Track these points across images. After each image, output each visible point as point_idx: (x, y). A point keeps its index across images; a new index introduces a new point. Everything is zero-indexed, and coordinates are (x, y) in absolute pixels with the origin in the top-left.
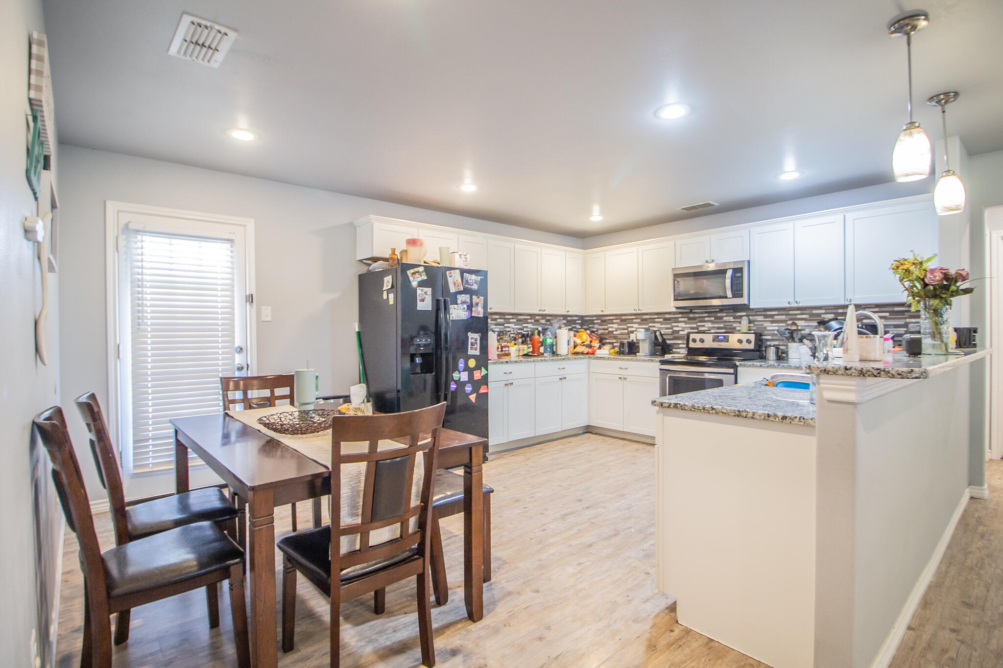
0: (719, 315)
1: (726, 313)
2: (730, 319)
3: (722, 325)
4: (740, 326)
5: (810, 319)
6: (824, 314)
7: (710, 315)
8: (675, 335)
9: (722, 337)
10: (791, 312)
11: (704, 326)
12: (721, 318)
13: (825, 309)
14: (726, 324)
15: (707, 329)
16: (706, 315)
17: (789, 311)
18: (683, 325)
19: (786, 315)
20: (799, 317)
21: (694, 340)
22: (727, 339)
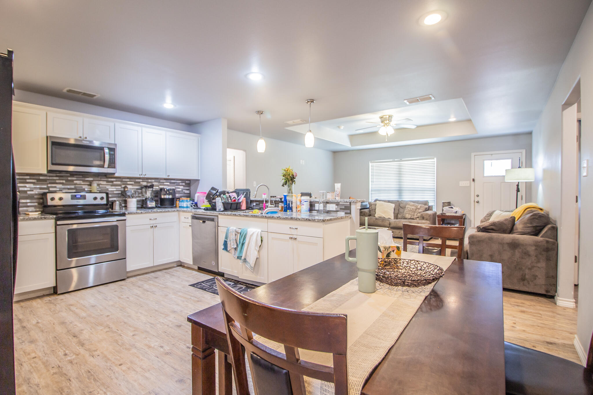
0: (69, 178)
1: (76, 177)
2: (81, 182)
3: (73, 187)
4: (91, 188)
5: (135, 184)
6: (141, 182)
9: (79, 196)
10: (124, 180)
11: (55, 187)
12: (73, 181)
13: (142, 179)
14: (77, 186)
16: (58, 178)
17: (123, 179)
19: (121, 181)
20: (128, 183)
21: (53, 199)
22: (84, 197)
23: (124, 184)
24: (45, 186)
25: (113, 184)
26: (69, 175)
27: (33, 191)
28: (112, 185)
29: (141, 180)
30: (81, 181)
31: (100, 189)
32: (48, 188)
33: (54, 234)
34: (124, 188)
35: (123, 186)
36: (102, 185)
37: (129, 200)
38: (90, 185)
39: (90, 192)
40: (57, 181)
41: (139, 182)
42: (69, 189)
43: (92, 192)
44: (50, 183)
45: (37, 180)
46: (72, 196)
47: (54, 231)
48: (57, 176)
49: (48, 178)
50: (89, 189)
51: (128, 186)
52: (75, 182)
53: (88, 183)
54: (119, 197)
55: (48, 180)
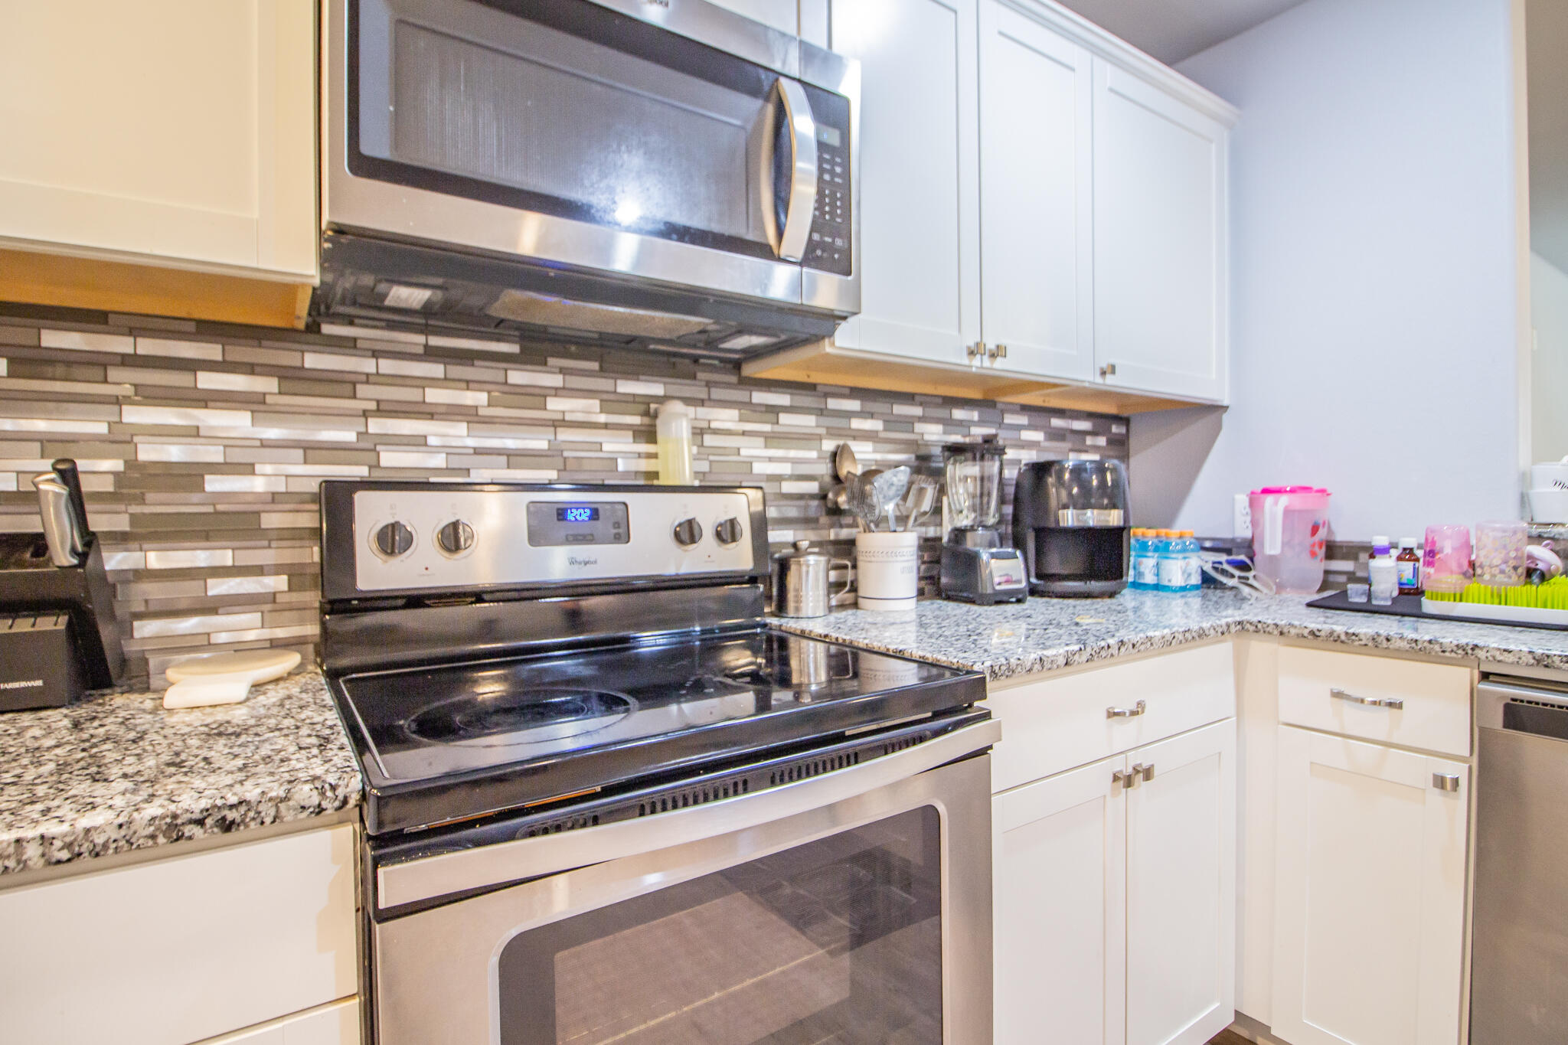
0: (518, 377)
1: (563, 371)
3: (538, 442)
4: (652, 456)
7: (458, 371)
8: (159, 503)
9: (586, 518)
11: (419, 442)
12: (538, 396)
14: (565, 435)
15: (439, 461)
16: (436, 370)
18: (237, 422)
19: (821, 412)
20: (857, 424)
21: (393, 540)
22: (617, 525)
23: (832, 433)
24: (349, 436)
25: (777, 428)
26: (513, 348)
27: (248, 469)
28: (770, 439)
29: (917, 411)
30: (595, 404)
31: (704, 466)
32: (368, 447)
33: (355, 1005)
34: (835, 456)
35: (829, 445)
36: (716, 432)
37: (871, 543)
38: (648, 434)
39: (649, 484)
40: (435, 396)
41: (909, 422)
42: (513, 457)
43: (662, 481)
44: (383, 410)
45: (281, 378)
46: (533, 509)
47: (352, 983)
48: (430, 354)
49: (368, 365)
50: (645, 465)
51: (857, 447)
52: (555, 405)
53: (636, 420)
54: (807, 522)
55: (368, 379)
